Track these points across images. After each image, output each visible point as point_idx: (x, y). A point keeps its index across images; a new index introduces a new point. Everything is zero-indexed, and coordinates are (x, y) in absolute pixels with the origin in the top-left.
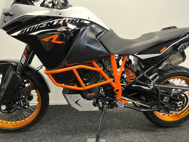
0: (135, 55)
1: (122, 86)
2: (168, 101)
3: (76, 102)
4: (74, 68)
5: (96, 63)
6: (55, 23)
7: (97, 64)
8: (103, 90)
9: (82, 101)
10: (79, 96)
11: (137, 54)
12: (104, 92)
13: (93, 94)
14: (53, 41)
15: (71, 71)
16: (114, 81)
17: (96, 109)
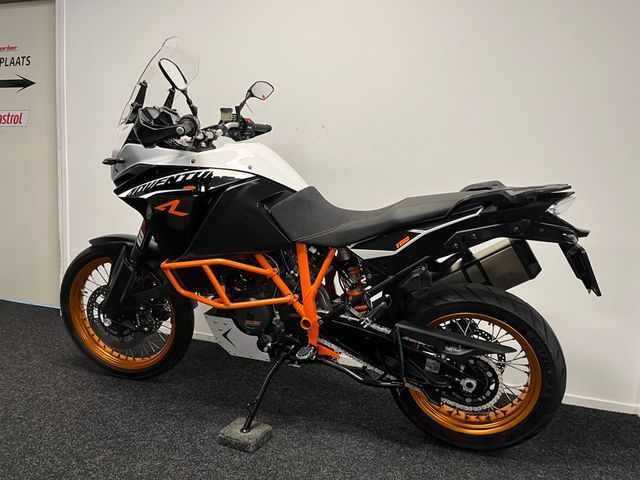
0: (349, 247)
1: (319, 314)
2: (437, 372)
3: (225, 335)
4: (205, 263)
5: (265, 257)
6: (179, 180)
7: (267, 259)
8: (278, 318)
9: (235, 333)
10: (230, 321)
11: (352, 246)
12: (282, 323)
13: (257, 323)
14: (171, 211)
15: (200, 268)
16: (300, 300)
17: (264, 357)
